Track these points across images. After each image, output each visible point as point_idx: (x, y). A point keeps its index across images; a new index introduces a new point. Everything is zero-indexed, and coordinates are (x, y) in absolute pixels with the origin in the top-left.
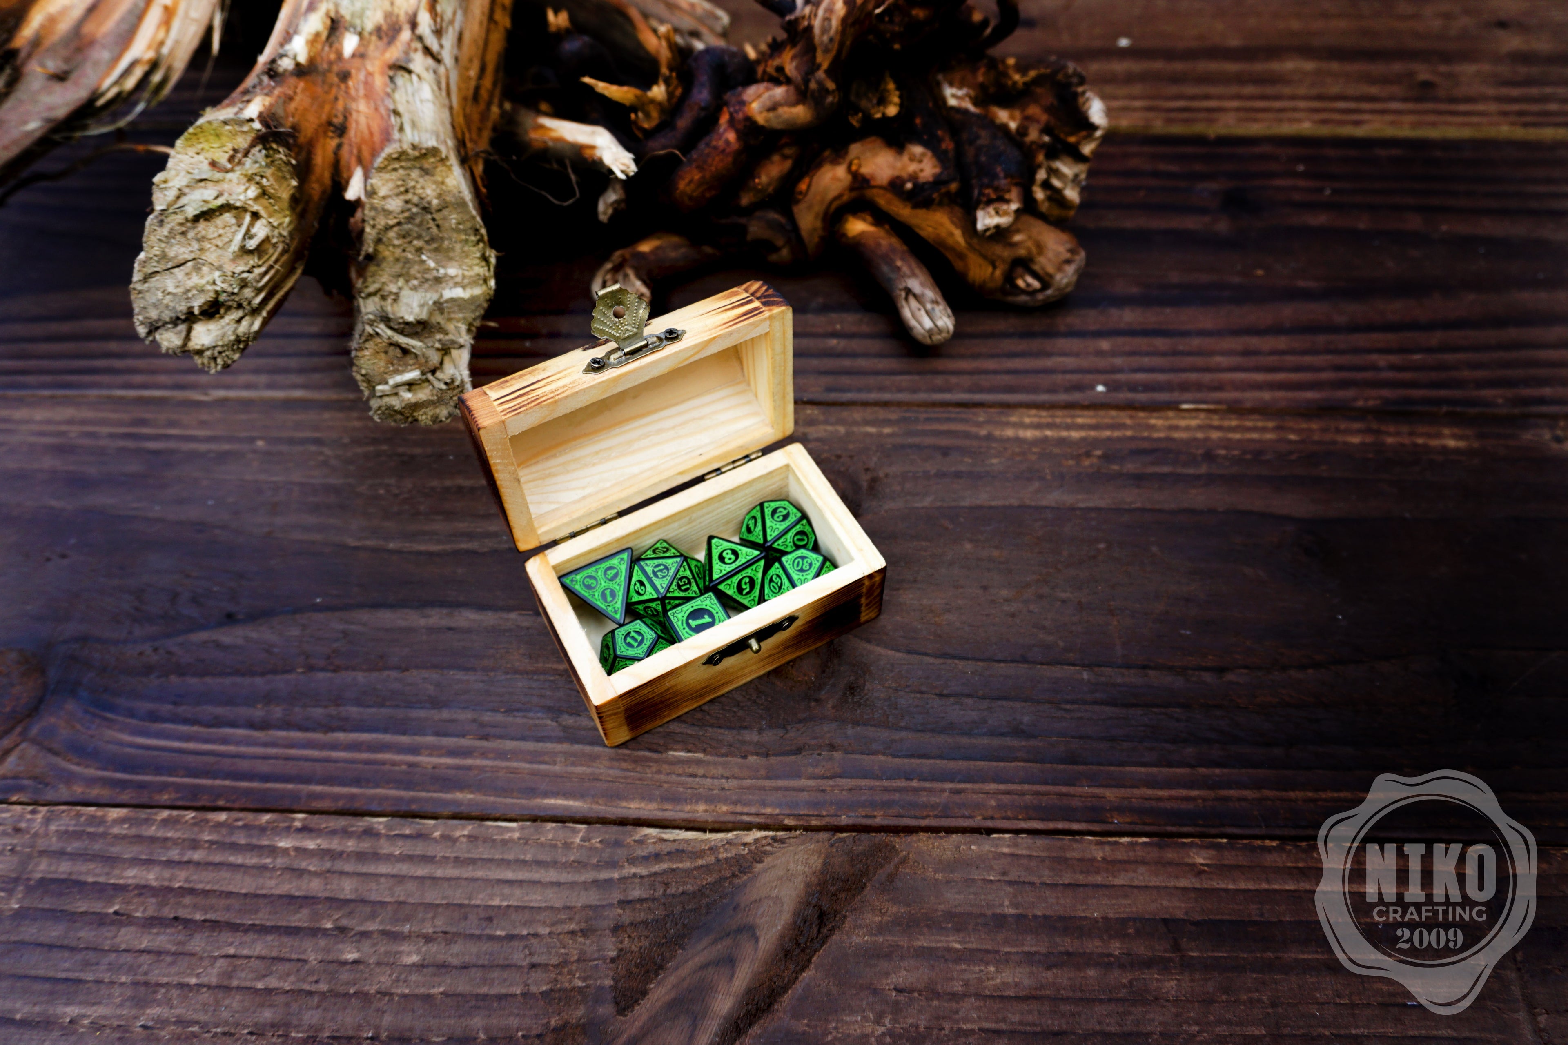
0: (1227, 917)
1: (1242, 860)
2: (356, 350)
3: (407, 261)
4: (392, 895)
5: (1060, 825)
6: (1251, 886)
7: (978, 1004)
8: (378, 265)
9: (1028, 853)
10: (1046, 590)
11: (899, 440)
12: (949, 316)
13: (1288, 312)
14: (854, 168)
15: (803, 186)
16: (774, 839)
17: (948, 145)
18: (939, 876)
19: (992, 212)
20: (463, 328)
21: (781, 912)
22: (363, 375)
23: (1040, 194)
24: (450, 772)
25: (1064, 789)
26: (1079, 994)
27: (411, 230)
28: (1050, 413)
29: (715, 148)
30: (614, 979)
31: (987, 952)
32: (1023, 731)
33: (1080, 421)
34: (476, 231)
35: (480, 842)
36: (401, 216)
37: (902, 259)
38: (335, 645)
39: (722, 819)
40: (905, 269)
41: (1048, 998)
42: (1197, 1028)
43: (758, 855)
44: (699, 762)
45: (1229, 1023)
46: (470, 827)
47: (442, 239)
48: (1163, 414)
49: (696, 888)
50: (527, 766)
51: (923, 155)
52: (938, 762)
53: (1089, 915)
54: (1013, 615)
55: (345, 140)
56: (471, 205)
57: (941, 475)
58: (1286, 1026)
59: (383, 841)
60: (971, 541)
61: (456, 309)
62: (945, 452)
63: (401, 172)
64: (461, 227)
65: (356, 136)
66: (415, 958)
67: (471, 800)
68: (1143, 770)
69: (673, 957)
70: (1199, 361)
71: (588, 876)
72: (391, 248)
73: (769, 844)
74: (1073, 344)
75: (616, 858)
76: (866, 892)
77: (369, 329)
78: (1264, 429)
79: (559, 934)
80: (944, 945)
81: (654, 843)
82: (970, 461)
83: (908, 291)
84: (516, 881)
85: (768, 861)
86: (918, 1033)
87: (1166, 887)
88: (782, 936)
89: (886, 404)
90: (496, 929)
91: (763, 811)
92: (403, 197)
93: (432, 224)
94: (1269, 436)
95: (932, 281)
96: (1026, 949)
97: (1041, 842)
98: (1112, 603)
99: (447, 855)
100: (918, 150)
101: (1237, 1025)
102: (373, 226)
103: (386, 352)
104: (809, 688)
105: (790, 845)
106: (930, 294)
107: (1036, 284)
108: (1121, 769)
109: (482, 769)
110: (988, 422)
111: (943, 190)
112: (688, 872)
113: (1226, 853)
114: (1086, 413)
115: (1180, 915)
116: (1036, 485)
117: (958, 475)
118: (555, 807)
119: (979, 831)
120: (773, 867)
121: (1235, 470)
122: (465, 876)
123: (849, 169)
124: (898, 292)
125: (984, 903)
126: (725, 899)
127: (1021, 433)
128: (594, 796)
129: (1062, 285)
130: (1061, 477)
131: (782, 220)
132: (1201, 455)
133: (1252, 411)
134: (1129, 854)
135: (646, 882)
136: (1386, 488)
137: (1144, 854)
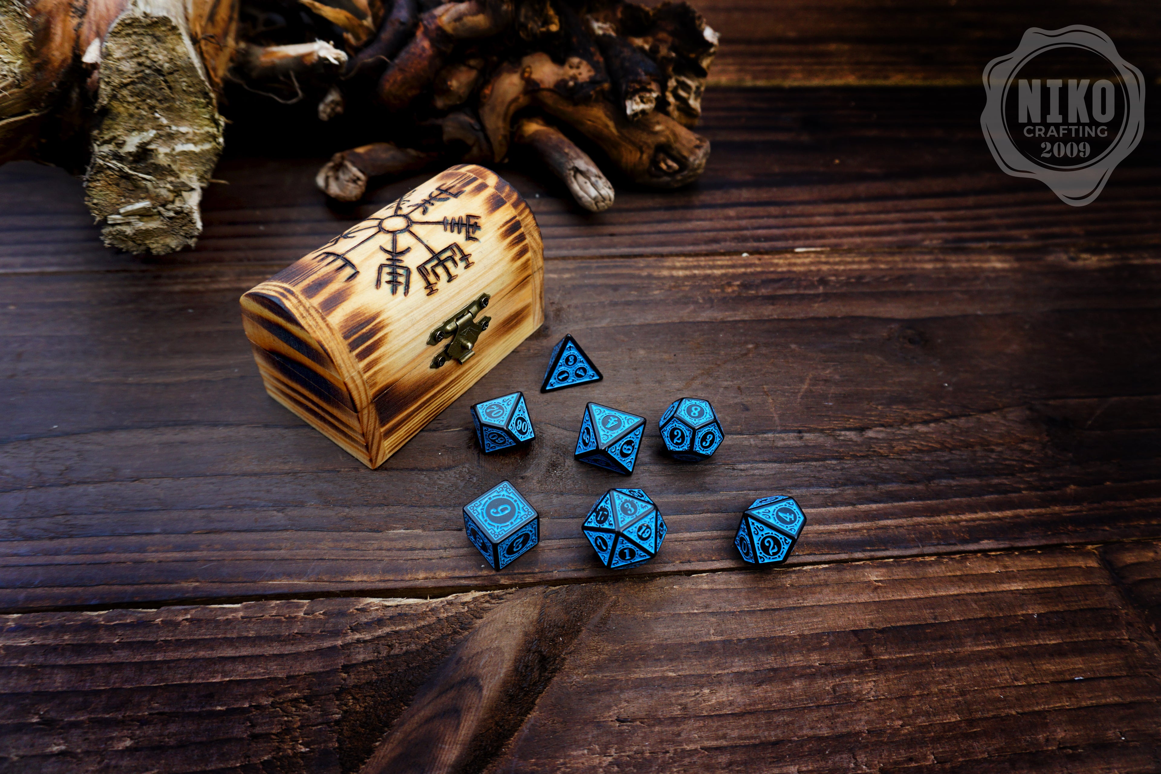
0: (908, 623)
1: (909, 575)
2: (88, 181)
3: (142, 117)
4: (107, 683)
6: (920, 595)
7: (697, 724)
8: (113, 119)
9: (725, 587)
10: (710, 381)
11: (576, 282)
12: (610, 188)
13: (862, 188)
14: (526, 75)
15: (487, 91)
16: (492, 597)
17: (599, 58)
18: (647, 615)
19: (638, 100)
20: (195, 177)
21: (502, 661)
22: (94, 204)
23: (671, 99)
24: (175, 564)
26: (790, 705)
27: (144, 89)
28: (695, 259)
29: (414, 54)
30: (338, 741)
31: (701, 676)
32: (706, 489)
33: (719, 263)
34: (206, 95)
35: (202, 624)
36: (135, 76)
37: (569, 147)
38: (68, 463)
39: (442, 584)
40: (572, 154)
41: (761, 711)
42: (901, 722)
43: (477, 612)
44: (417, 537)
45: (927, 714)
46: (194, 611)
47: (174, 99)
48: (783, 256)
49: (419, 647)
50: (254, 553)
51: (580, 63)
53: (787, 634)
55: (85, 20)
56: (200, 72)
57: (614, 304)
58: (977, 711)
59: (101, 632)
60: (644, 349)
61: (188, 161)
62: (615, 288)
63: (134, 37)
64: (191, 89)
65: (95, 15)
66: (128, 743)
67: (196, 587)
69: (398, 714)
70: (804, 220)
71: (310, 646)
72: (125, 105)
73: (487, 602)
74: (708, 213)
75: (340, 627)
76: (582, 634)
77: (101, 162)
78: (860, 263)
79: (281, 703)
80: (660, 674)
81: (377, 610)
82: (636, 293)
83: (577, 170)
84: (240, 657)
85: (487, 616)
86: (645, 759)
87: (849, 604)
88: (505, 683)
89: (564, 258)
90: (216, 706)
91: (480, 573)
92: (135, 60)
93: (164, 85)
94: (865, 266)
95: (593, 161)
96: (735, 670)
98: (765, 386)
99: (169, 639)
100: (576, 60)
101: (935, 716)
103: (118, 185)
105: (508, 600)
106: (594, 170)
107: (675, 166)
110: (647, 266)
111: (598, 89)
112: (410, 633)
113: (895, 570)
114: (723, 258)
115: (866, 626)
116: (692, 307)
117: (628, 303)
118: (282, 586)
119: (679, 573)
120: (492, 621)
121: (844, 289)
122: (186, 657)
123: (522, 77)
124: (568, 172)
125: (691, 634)
126: (447, 654)
127: (675, 273)
128: (318, 574)
129: (696, 166)
130: (711, 300)
131: (472, 121)
132: (818, 281)
133: (849, 251)
134: (814, 579)
135: (370, 646)
136: (959, 296)
137: (826, 578)
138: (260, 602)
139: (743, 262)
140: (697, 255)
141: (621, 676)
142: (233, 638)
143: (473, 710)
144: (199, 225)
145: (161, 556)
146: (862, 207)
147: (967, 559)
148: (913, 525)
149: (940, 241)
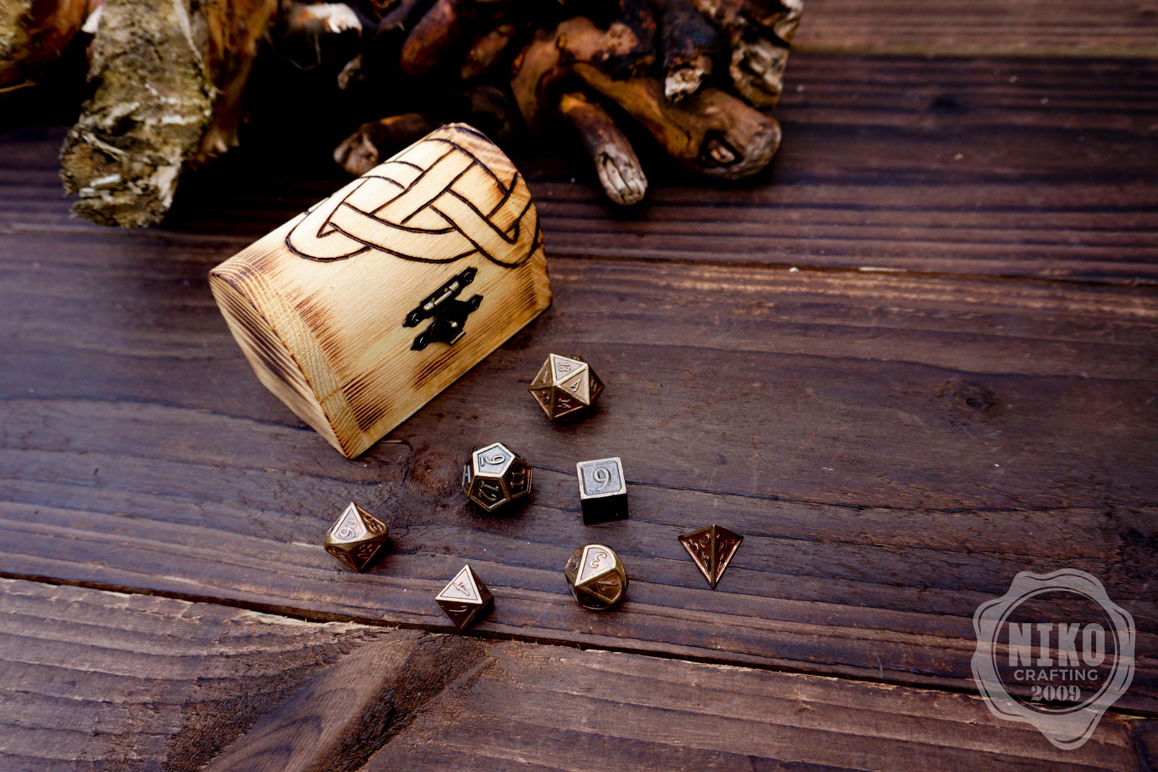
0: (824, 763)
1: (850, 702)
2: (64, 153)
3: (132, 88)
5: (660, 647)
6: (857, 731)
8: (105, 89)
9: (619, 671)
10: (692, 421)
11: (582, 286)
12: (641, 179)
13: (981, 193)
15: (517, 62)
16: (367, 633)
17: (649, 24)
18: (521, 686)
19: (680, 78)
20: (178, 150)
21: (352, 705)
22: (68, 176)
24: (89, 543)
25: (671, 611)
27: (135, 59)
28: (731, 269)
29: (433, 20)
30: (169, 755)
32: (640, 551)
33: (758, 277)
34: (195, 65)
35: (90, 609)
36: (127, 46)
37: (604, 129)
38: (33, 427)
39: (321, 609)
40: (606, 137)
43: (346, 647)
44: (317, 553)
46: (86, 595)
47: (164, 70)
48: (842, 275)
49: (277, 672)
50: (161, 544)
51: (623, 31)
52: (549, 572)
53: (669, 743)
54: (654, 442)
56: (191, 42)
57: (614, 316)
60: (628, 373)
61: (174, 134)
62: (622, 297)
64: (181, 60)
67: (100, 571)
68: (759, 599)
69: (233, 740)
70: (885, 231)
71: (177, 651)
72: (117, 75)
73: (359, 637)
74: (767, 213)
75: (210, 636)
76: (443, 694)
77: (78, 136)
78: (942, 292)
79: (132, 705)
80: (509, 758)
81: (250, 625)
82: (644, 306)
83: (607, 157)
84: (110, 649)
85: (354, 653)
87: (761, 722)
88: (346, 730)
89: (578, 257)
90: (75, 694)
91: (364, 605)
92: (129, 30)
93: (155, 55)
94: (946, 298)
95: (630, 148)
97: (635, 661)
98: (757, 437)
99: (57, 618)
100: (618, 27)
102: (101, 54)
103: (91, 158)
104: (440, 494)
105: (381, 640)
106: (624, 157)
107: (730, 156)
108: (735, 596)
109: (119, 544)
110: (669, 275)
111: (639, 62)
112: (273, 656)
113: (834, 692)
114: (766, 271)
115: (771, 754)
116: (704, 328)
117: (629, 317)
118: (173, 583)
119: (573, 644)
120: (358, 659)
121: (905, 325)
122: (65, 640)
123: (557, 46)
124: (597, 157)
125: (560, 718)
126: (301, 686)
127: (699, 285)
128: (211, 577)
129: (755, 157)
130: (730, 323)
131: (501, 94)
132: (873, 311)
133: (934, 275)
134: (727, 683)
135: (232, 662)
136: (1065, 349)
137: (742, 685)
138: (148, 597)
139: (787, 278)
140: (735, 264)
141: (466, 750)
142: (111, 629)
143: (305, 752)
144: (167, 202)
145: (80, 533)
146: (972, 218)
147: (935, 697)
148: (882, 641)
149: (1065, 272)
